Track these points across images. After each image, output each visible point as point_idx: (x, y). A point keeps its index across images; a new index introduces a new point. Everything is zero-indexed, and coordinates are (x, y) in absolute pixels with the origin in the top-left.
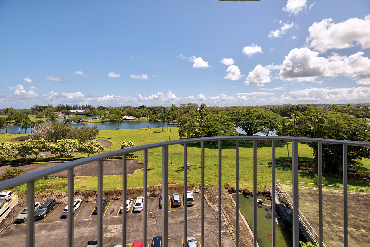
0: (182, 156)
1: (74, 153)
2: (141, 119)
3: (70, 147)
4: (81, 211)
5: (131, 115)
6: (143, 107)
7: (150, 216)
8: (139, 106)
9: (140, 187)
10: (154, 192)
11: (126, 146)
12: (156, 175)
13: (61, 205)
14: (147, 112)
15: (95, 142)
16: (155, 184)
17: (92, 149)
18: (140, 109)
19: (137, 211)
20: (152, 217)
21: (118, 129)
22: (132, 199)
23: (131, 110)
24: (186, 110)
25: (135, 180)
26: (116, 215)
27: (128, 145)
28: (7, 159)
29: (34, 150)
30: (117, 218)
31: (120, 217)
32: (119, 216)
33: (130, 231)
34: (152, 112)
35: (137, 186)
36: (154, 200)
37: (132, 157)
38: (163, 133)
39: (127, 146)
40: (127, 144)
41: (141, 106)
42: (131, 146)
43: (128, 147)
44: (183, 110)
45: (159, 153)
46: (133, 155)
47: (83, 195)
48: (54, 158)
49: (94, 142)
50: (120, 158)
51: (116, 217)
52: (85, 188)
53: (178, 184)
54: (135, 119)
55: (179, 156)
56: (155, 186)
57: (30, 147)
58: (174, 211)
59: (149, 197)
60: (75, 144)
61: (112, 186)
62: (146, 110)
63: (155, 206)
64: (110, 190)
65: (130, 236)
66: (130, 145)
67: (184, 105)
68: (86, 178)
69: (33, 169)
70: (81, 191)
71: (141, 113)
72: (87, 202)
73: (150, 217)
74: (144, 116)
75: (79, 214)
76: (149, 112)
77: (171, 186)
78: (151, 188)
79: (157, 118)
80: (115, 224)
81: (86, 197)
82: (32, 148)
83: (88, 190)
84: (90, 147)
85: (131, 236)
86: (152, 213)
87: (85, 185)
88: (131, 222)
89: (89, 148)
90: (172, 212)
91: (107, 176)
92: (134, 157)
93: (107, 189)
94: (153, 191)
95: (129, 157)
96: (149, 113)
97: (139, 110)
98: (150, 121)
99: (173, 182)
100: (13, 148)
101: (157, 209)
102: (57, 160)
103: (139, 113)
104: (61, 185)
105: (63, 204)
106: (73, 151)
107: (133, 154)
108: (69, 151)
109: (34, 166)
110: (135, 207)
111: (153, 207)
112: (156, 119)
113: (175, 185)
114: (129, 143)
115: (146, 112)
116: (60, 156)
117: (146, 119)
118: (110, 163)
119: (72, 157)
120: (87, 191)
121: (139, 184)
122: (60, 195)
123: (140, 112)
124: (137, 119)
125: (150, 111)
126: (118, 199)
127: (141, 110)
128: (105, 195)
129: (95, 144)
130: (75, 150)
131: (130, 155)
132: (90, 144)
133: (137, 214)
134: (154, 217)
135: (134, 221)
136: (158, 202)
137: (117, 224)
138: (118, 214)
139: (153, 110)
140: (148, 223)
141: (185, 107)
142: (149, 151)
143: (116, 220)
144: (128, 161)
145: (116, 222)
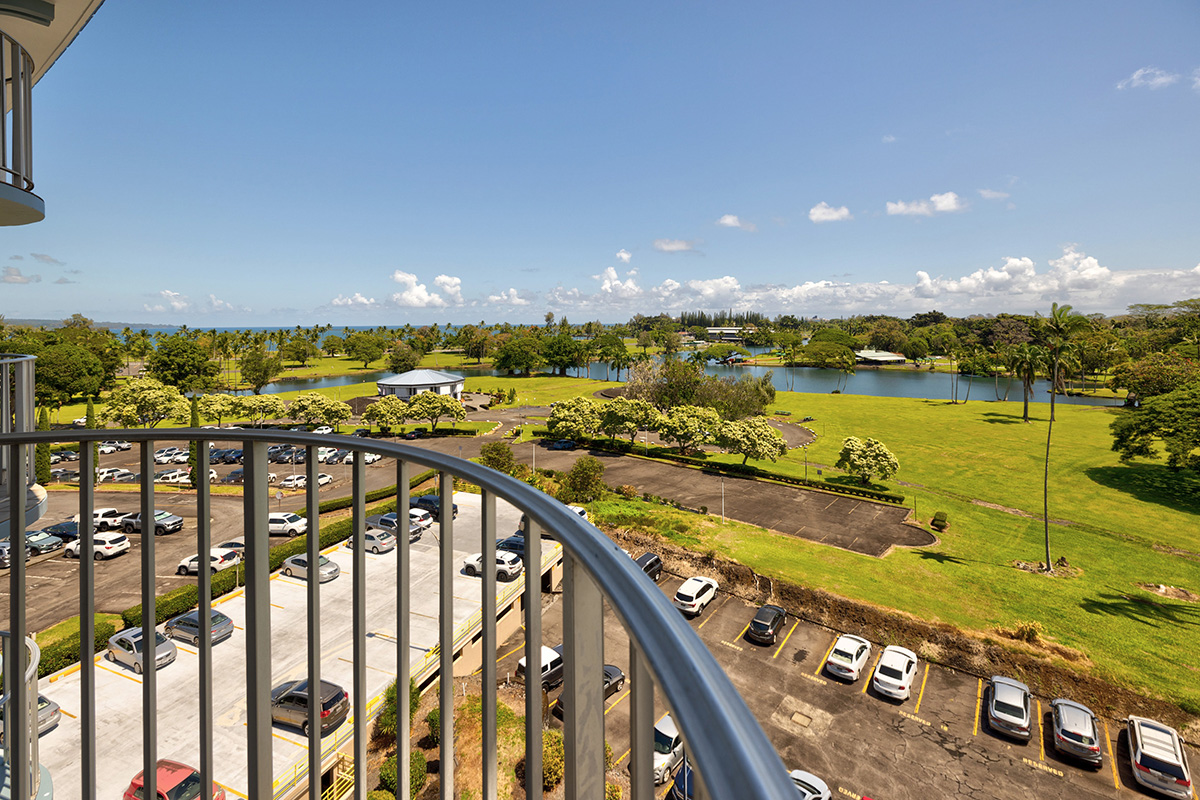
0: (1126, 544)
1: (711, 447)
2: (925, 364)
3: (700, 428)
4: (716, 614)
5: (887, 347)
6: (936, 318)
7: (939, 739)
8: (920, 316)
9: (901, 612)
10: (961, 653)
11: (859, 452)
12: (975, 588)
13: (671, 578)
14: (953, 336)
15: (761, 424)
16: (968, 624)
17: (754, 444)
18: (921, 325)
19: (884, 693)
20: (946, 746)
21: (837, 392)
22: (868, 644)
23: (886, 330)
24: (1173, 330)
25: (886, 582)
26: (812, 673)
27: (864, 452)
28: (584, 435)
29: (628, 424)
30: (814, 685)
31: (823, 686)
32: (821, 681)
33: (853, 748)
34: (972, 338)
35: (890, 606)
36: (961, 683)
37: (880, 497)
38: (1026, 425)
39: (864, 455)
40: (863, 447)
41: (925, 316)
42: (878, 455)
43: (865, 458)
44: (1147, 333)
45: (1000, 508)
46: (887, 489)
47: (722, 572)
48: (665, 450)
49: (758, 424)
50: (837, 491)
51: (812, 678)
52: (727, 553)
53: (1091, 664)
54: (903, 362)
55: (1110, 540)
56: (968, 633)
57: (620, 414)
58: (1061, 774)
59: (939, 664)
60: (710, 423)
61: (805, 575)
62: (947, 330)
63: (963, 710)
64: (795, 583)
65: (853, 768)
66: (872, 452)
67: (1159, 307)
68: (733, 525)
69: (626, 470)
70: (716, 557)
71: (925, 342)
72: (731, 594)
73: (937, 742)
74: (938, 351)
75: (711, 619)
76: (959, 336)
77: (1048, 660)
78: (949, 635)
79: (996, 364)
80: (808, 702)
81: (729, 580)
82: (623, 419)
83: (735, 560)
84: (748, 438)
85: (857, 769)
86: (946, 729)
87: (728, 543)
88: (859, 721)
89: (745, 439)
90: (1048, 773)
91: (792, 538)
92: (887, 498)
93: (788, 579)
94: (960, 649)
95: (869, 493)
96: (962, 341)
97: (918, 330)
98: (963, 373)
99: (1060, 646)
100: (592, 412)
101: (972, 726)
102: (672, 459)
103: (916, 339)
104: (674, 526)
105: (676, 577)
106: (707, 441)
107: (887, 486)
108: (698, 438)
109: (628, 461)
110: (878, 675)
111: (953, 708)
112: (994, 368)
113: (1075, 664)
114: (870, 445)
115: (948, 336)
116: (677, 448)
117: (946, 364)
118: (804, 497)
119: (705, 457)
120: (732, 563)
121: (898, 600)
122: (671, 552)
123: (921, 337)
124: (908, 361)
125: (966, 334)
126: (819, 623)
127: (925, 330)
128: (781, 593)
129: (762, 430)
130: (711, 438)
131: (874, 487)
132: (748, 428)
133: (886, 705)
134: (953, 748)
135: (872, 723)
136: (979, 700)
137: (814, 705)
138: (817, 673)
139: (979, 329)
140: (928, 761)
141: (1161, 318)
142: (952, 487)
143: (809, 689)
144: (865, 507)
145: (810, 695)
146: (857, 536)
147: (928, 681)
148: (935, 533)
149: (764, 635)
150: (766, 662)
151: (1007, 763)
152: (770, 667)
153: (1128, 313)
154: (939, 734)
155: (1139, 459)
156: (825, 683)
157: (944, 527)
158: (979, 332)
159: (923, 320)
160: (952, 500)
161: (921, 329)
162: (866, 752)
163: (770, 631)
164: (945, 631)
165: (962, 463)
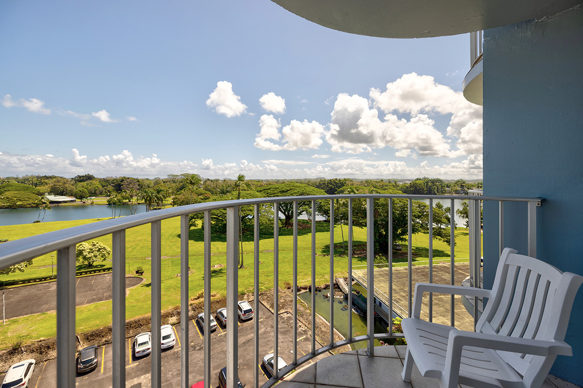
0: (200, 257)
2: (88, 201)
4: (41, 379)
5: (62, 194)
6: (89, 178)
7: (193, 349)
8: (80, 177)
11: (88, 250)
12: (172, 290)
14: (100, 187)
18: (81, 181)
19: (166, 348)
20: (196, 349)
21: (37, 222)
23: (61, 184)
24: (181, 184)
25: (140, 304)
26: (128, 364)
27: (92, 249)
30: (133, 369)
31: (137, 365)
32: (135, 364)
33: (167, 378)
34: (110, 188)
37: (104, 270)
39: (91, 251)
40: (90, 247)
41: (83, 176)
42: (100, 249)
43: (92, 252)
44: (174, 185)
46: (104, 266)
47: (32, 351)
51: (129, 366)
52: (31, 338)
53: (219, 295)
54: (75, 201)
59: (177, 323)
61: (98, 322)
62: (96, 184)
63: (194, 333)
64: (94, 329)
65: (172, 385)
66: (96, 248)
67: (176, 176)
68: (15, 322)
70: (22, 345)
71: (86, 190)
72: (45, 361)
73: (193, 350)
74: (94, 194)
76: (103, 186)
78: (177, 310)
79: (126, 199)
80: (134, 378)
81: (41, 353)
83: (42, 339)
85: (174, 384)
86: (193, 344)
87: (24, 332)
90: (225, 334)
93: (89, 329)
95: (98, 270)
96: (106, 189)
97: (80, 184)
98: (109, 204)
101: (200, 336)
103: (81, 189)
107: (103, 264)
110: (162, 342)
111: (191, 335)
112: (124, 201)
113: (216, 297)
114: (94, 245)
115: (97, 187)
117: (103, 200)
120: (41, 341)
123: (83, 187)
124: (77, 200)
125: (107, 186)
127: (84, 184)
128: (87, 339)
131: (96, 266)
133: (168, 352)
134: (199, 348)
135: (167, 363)
136: (197, 327)
137: (138, 376)
138: (130, 362)
139: (113, 183)
140: (194, 359)
141: (176, 179)
142: (134, 255)
143: (131, 372)
144: (99, 278)
145: (133, 374)
146: (105, 292)
147: (177, 332)
148: (140, 276)
149: (92, 365)
150: (98, 378)
151: (215, 340)
152: (103, 379)
153: (167, 177)
154: (192, 347)
155: (192, 228)
156: (137, 363)
157: (143, 272)
158: (113, 185)
159: (82, 179)
160: (138, 261)
161: (82, 183)
162: (172, 375)
163: (95, 360)
164: (176, 310)
165: (132, 244)
